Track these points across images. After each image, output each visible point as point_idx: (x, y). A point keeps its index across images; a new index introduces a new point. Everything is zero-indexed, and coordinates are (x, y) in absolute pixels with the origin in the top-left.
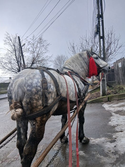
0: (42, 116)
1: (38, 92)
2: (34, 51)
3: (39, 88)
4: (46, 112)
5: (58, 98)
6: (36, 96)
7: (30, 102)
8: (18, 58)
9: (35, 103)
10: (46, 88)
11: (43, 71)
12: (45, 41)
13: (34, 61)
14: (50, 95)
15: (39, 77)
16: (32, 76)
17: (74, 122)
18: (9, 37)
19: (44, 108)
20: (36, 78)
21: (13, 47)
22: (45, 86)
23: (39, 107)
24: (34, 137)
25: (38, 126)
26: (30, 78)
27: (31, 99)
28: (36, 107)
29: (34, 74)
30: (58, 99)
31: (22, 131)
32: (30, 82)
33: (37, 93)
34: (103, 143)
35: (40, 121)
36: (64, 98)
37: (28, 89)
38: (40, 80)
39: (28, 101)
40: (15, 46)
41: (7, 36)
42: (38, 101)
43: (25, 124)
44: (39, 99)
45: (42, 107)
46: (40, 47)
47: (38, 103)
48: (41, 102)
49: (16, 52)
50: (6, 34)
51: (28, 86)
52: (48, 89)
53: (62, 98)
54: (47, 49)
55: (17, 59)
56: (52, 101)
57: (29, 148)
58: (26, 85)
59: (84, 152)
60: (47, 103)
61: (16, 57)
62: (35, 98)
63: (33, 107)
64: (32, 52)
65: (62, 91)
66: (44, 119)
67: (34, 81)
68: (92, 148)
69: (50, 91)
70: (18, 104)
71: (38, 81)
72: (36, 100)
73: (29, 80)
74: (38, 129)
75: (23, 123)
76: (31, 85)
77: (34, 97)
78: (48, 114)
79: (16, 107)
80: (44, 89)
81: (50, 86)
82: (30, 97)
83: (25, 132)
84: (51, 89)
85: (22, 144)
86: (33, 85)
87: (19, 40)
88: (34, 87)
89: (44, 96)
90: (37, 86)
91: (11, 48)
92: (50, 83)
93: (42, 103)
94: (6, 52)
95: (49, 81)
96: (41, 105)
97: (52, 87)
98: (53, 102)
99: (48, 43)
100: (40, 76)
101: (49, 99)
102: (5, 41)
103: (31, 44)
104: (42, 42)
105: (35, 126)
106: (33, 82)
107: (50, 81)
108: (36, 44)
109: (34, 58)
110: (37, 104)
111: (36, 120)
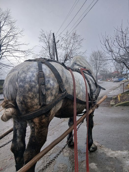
0: (40, 117)
1: (31, 88)
2: (68, 46)
3: (33, 83)
4: (45, 112)
5: (60, 95)
6: (29, 94)
7: (23, 101)
8: (52, 55)
9: (30, 102)
10: (43, 83)
11: (42, 63)
12: (79, 36)
13: (67, 57)
14: (49, 92)
15: (34, 70)
16: (25, 69)
17: (80, 126)
18: (44, 34)
19: (42, 107)
20: (30, 71)
21: (47, 44)
22: (42, 81)
23: (35, 107)
24: (34, 142)
25: (37, 128)
26: (24, 72)
27: (24, 97)
28: (32, 107)
29: (29, 67)
30: (61, 97)
31: (18, 134)
32: (23, 77)
33: (30, 90)
34: (124, 158)
35: (39, 123)
36: (70, 95)
37: (20, 85)
38: (35, 74)
39: (21, 99)
40: (49, 43)
41: (42, 33)
42: (33, 100)
43: (23, 126)
44: (33, 97)
45: (39, 107)
46: (74, 42)
47: (33, 102)
48: (36, 101)
49: (50, 49)
50: (41, 31)
51: (21, 81)
52: (46, 84)
53: (67, 96)
54: (81, 45)
55: (50, 56)
56: (53, 98)
57: (28, 154)
58: (18, 80)
59: (97, 164)
60: (45, 102)
61: (50, 54)
62: (29, 97)
63: (28, 107)
64: (65, 49)
65: (67, 88)
66: (44, 120)
67: (28, 75)
68: (108, 162)
69: (49, 87)
70: (10, 103)
71: (33, 75)
72: (31, 98)
73: (22, 73)
74: (37, 132)
75: (20, 125)
76: (23, 81)
77: (27, 94)
78: (48, 114)
79: (7, 106)
80: (41, 85)
81: (49, 81)
82: (23, 94)
83: (21, 135)
84: (50, 84)
85: (16, 148)
86: (27, 80)
87: (54, 36)
88: (27, 82)
89: (41, 94)
90: (30, 81)
91: (45, 45)
92: (49, 78)
93: (39, 102)
94: (41, 49)
95: (47, 75)
96: (37, 105)
97: (51, 82)
98: (53, 100)
99: (82, 39)
100: (36, 69)
101: (48, 96)
102: (40, 38)
103: (65, 40)
104: (76, 37)
105: (35, 129)
106: (26, 77)
107: (49, 74)
108: (69, 40)
109: (67, 54)
110: (32, 104)
111: (33, 122)
